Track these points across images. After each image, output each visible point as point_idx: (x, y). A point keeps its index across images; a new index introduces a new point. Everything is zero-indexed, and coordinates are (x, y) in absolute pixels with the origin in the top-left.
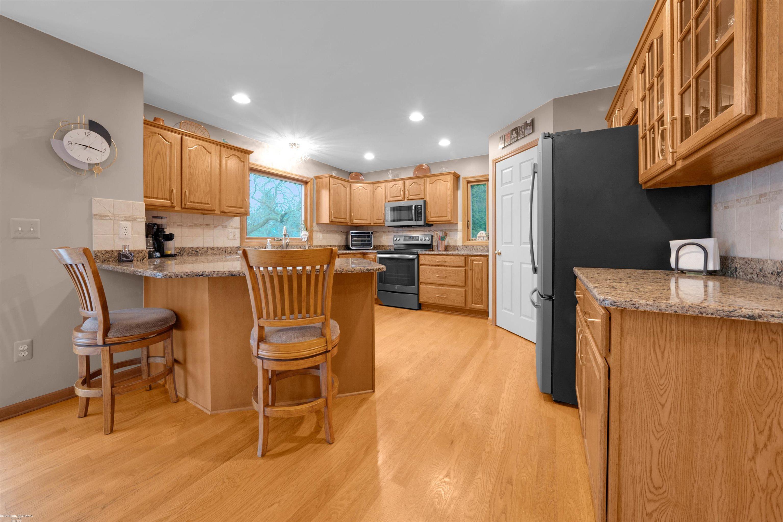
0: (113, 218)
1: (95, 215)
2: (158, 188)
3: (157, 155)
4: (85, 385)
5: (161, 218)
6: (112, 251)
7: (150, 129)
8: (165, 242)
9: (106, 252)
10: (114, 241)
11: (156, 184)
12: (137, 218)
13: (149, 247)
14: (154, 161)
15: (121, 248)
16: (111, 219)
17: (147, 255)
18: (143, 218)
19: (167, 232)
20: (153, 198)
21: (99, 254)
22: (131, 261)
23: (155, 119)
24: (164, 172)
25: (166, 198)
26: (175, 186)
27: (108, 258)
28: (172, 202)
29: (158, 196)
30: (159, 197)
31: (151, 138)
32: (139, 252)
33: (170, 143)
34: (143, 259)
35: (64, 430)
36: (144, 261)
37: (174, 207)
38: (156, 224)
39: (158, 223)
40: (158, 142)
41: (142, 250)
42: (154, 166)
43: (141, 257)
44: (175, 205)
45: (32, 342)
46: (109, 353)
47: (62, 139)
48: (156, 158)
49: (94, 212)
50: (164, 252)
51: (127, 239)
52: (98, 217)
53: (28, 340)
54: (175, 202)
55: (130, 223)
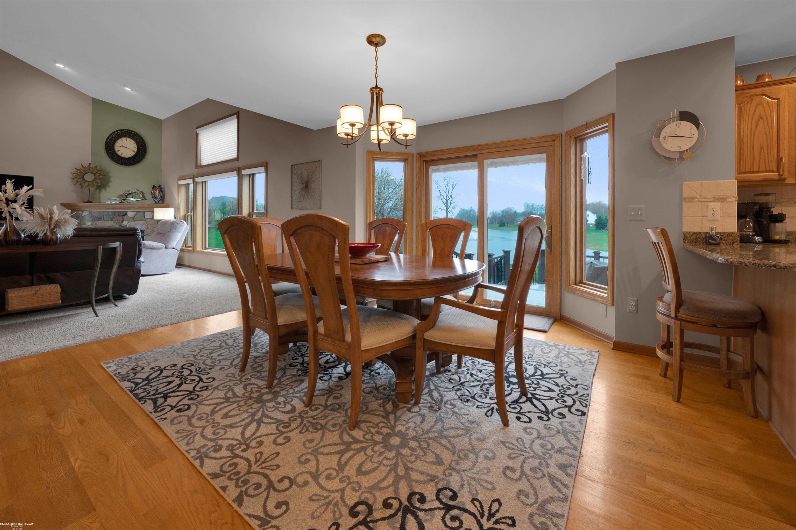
0: (702, 200)
1: (685, 198)
2: (760, 160)
3: (758, 121)
4: (665, 350)
5: (767, 195)
6: (700, 233)
7: (749, 93)
8: (772, 225)
9: (694, 233)
10: (702, 222)
11: (757, 155)
12: (727, 198)
13: (747, 230)
14: (753, 129)
15: (707, 230)
16: (699, 201)
17: (739, 239)
18: (734, 197)
19: (775, 211)
20: (753, 172)
21: (687, 235)
22: (718, 244)
23: (758, 78)
24: (768, 138)
25: (771, 169)
26: (786, 152)
27: (696, 240)
28: (781, 173)
29: (759, 169)
30: (761, 170)
31: (749, 103)
32: (729, 234)
33: (778, 99)
34: (733, 244)
35: (647, 378)
36: (734, 245)
37: (785, 179)
38: (758, 203)
39: (760, 202)
40: (760, 104)
41: (732, 233)
42: (754, 135)
43: (730, 241)
44: (787, 177)
45: (638, 300)
46: (679, 327)
47: (659, 136)
48: (757, 125)
49: (685, 195)
50: (769, 236)
51: (716, 220)
52: (687, 200)
53: (636, 299)
54: (786, 172)
55: (719, 204)
